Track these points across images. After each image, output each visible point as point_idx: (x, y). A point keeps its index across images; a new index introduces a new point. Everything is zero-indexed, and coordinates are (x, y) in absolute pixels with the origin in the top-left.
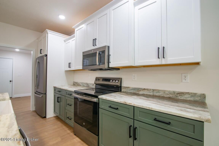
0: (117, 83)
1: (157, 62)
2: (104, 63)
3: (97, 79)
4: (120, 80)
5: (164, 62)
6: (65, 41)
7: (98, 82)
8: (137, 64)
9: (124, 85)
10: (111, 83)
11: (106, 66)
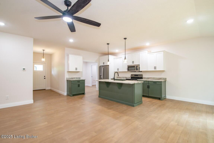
0: (141, 76)
1: (154, 70)
2: (138, 70)
3: (131, 75)
4: (142, 75)
5: (156, 70)
6: (114, 59)
7: (132, 76)
8: (148, 70)
9: (143, 77)
10: (138, 76)
11: (138, 71)
